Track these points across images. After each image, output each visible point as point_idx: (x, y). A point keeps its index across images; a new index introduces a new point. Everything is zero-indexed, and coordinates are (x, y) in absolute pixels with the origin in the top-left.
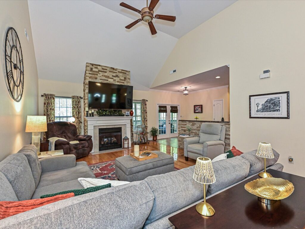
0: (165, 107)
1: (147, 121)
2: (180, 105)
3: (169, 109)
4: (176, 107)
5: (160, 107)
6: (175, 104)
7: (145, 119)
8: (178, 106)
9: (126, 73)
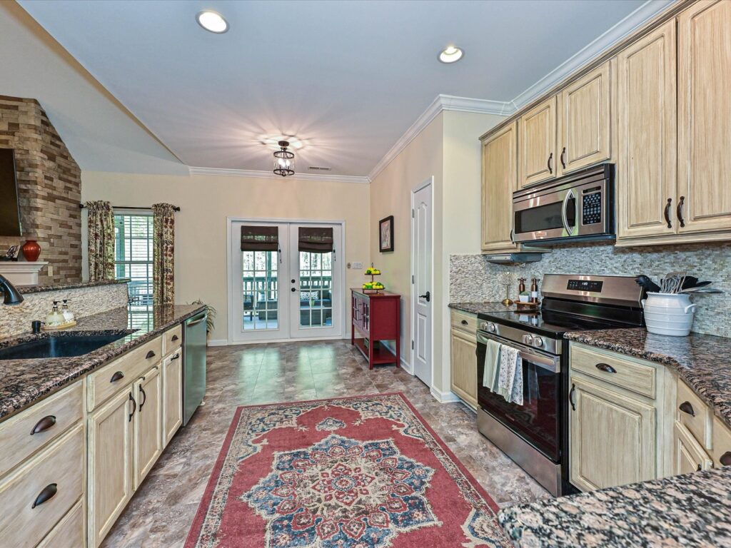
0: (273, 231)
1: (172, 278)
2: (343, 224)
3: (288, 238)
4: (329, 232)
5: (245, 230)
6: (318, 219)
7: (163, 273)
8: (335, 228)
9: (16, 108)
